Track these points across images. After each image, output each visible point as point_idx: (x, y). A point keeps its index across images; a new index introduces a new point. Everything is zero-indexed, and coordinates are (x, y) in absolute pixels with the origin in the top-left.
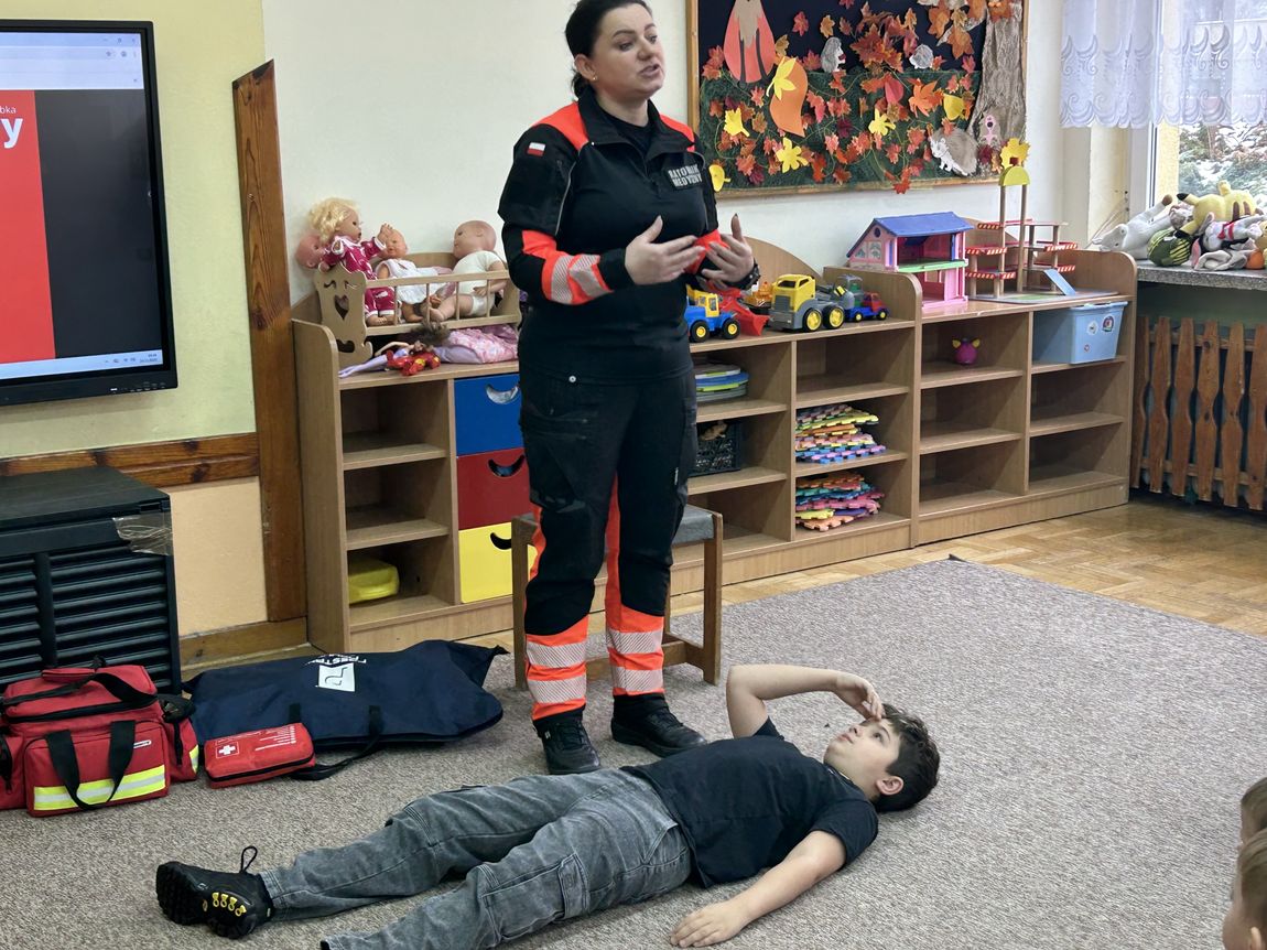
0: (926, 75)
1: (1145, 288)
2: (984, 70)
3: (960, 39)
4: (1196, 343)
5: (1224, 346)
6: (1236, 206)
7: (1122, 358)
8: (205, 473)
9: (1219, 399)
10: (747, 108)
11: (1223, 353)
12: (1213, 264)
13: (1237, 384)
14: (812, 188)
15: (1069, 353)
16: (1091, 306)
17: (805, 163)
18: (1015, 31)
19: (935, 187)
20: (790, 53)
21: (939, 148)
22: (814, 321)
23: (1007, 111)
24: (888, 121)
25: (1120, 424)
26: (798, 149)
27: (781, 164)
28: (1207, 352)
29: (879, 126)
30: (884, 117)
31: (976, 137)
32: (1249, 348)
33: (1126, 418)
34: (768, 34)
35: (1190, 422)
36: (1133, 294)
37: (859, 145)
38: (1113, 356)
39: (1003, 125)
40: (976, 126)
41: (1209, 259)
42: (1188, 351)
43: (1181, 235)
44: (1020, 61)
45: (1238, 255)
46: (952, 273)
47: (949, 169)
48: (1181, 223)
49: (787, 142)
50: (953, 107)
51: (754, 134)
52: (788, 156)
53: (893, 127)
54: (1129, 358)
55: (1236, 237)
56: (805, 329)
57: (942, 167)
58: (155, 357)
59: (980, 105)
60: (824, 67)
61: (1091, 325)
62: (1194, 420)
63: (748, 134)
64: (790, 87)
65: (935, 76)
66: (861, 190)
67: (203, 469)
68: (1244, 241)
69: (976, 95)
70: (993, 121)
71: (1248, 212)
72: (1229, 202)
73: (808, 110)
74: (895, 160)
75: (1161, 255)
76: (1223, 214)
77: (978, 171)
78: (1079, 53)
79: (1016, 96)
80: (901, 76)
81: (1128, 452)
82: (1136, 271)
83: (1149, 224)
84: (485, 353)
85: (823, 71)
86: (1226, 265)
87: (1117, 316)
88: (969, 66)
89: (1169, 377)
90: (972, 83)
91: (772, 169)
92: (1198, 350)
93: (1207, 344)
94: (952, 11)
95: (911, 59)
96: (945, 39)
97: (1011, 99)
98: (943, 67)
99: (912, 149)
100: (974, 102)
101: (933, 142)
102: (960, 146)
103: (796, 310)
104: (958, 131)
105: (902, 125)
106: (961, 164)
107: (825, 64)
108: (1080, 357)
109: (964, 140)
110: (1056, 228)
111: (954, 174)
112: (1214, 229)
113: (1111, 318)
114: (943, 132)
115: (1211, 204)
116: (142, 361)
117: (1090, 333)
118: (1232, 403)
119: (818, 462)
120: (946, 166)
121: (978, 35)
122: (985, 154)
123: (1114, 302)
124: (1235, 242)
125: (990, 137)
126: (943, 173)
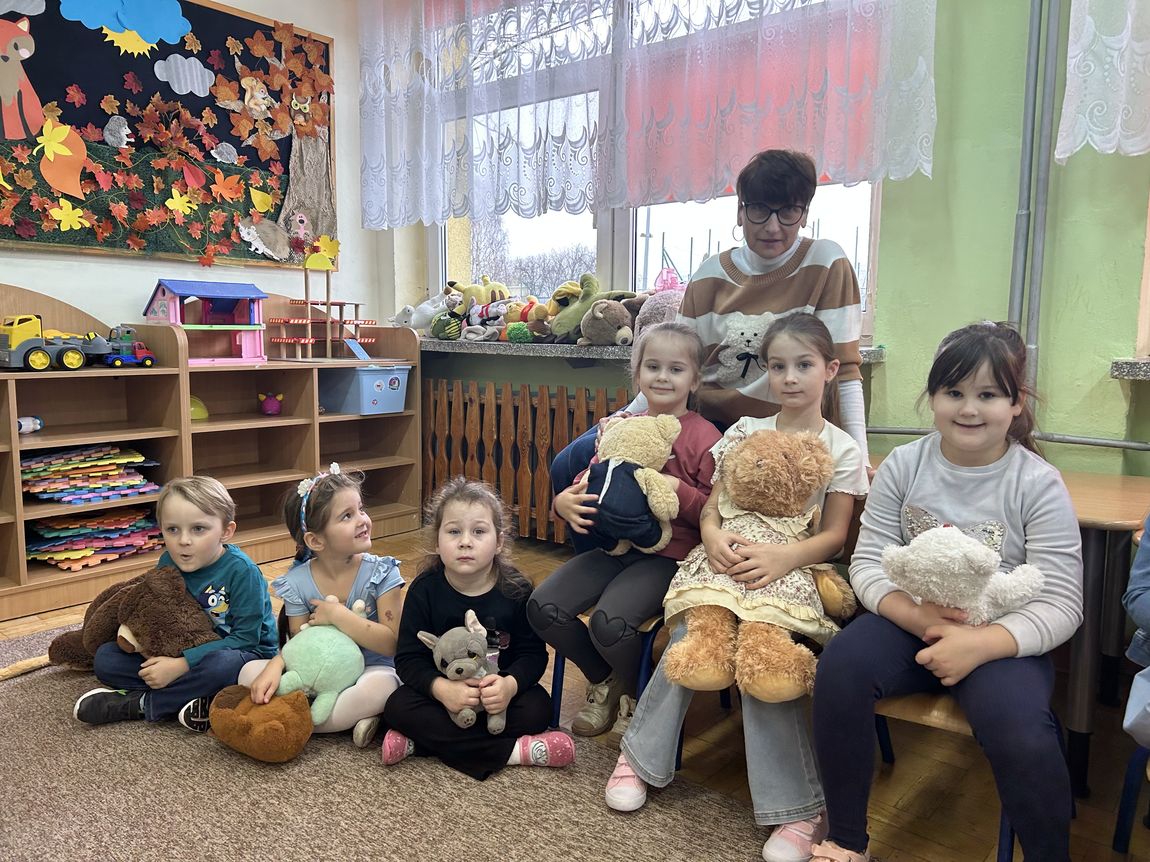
0: (228, 170)
1: (427, 357)
2: (292, 175)
3: (266, 143)
4: (464, 399)
5: (482, 402)
6: (493, 293)
7: (409, 412)
9: (481, 443)
10: (7, 163)
11: (482, 407)
12: (471, 336)
13: (491, 430)
14: (98, 250)
15: (358, 406)
16: (378, 368)
17: (87, 225)
18: (323, 148)
19: (246, 266)
20: (63, 120)
21: (248, 233)
22: (39, 360)
23: (318, 213)
24: (190, 202)
25: (413, 465)
26: (79, 212)
27: (59, 223)
28: (471, 406)
29: (179, 204)
30: (186, 198)
31: (288, 231)
32: (499, 401)
33: (416, 459)
34: (32, 99)
35: (462, 463)
36: (417, 361)
37: (153, 216)
38: (402, 410)
39: (315, 224)
40: (287, 221)
41: (470, 332)
42: (459, 407)
43: (453, 315)
44: (327, 172)
45: (490, 330)
46: (250, 335)
47: (260, 252)
48: (454, 306)
49: (63, 202)
50: (261, 201)
51: (18, 189)
52: (68, 217)
53: (196, 208)
54: (416, 412)
55: (491, 315)
56: (27, 368)
57: (252, 249)
59: (289, 205)
60: (107, 140)
61: (377, 383)
62: (465, 460)
63: (10, 188)
64: (65, 152)
65: (239, 171)
66: (160, 260)
68: (497, 318)
69: (284, 194)
70: (304, 218)
71: (502, 297)
72: (487, 290)
73: (88, 177)
74: (197, 235)
75: (439, 330)
76: (484, 299)
77: (291, 258)
78: (372, 169)
79: (325, 202)
80: (201, 165)
81: (420, 487)
82: (419, 343)
83: (434, 308)
85: (107, 144)
86: (481, 337)
87: (403, 378)
88: (277, 169)
89: (447, 427)
90: (281, 184)
91: (45, 226)
92: (465, 405)
93: (471, 400)
94: (256, 121)
95: (212, 152)
96: (250, 142)
97: (319, 203)
98: (247, 164)
99: (216, 229)
100: (283, 200)
101: (241, 228)
102: (271, 235)
103: (13, 348)
104: (267, 222)
105: (205, 207)
106: (273, 250)
107: (109, 138)
108: (369, 410)
109: (275, 230)
110: (357, 306)
111: (264, 257)
112: (477, 309)
113: (397, 379)
114: (251, 221)
115: (474, 291)
117: (377, 390)
118: (489, 447)
119: (70, 502)
120: (257, 249)
121: (285, 145)
122: (297, 245)
123: (399, 368)
124: (489, 319)
125: (302, 232)
126: (254, 255)
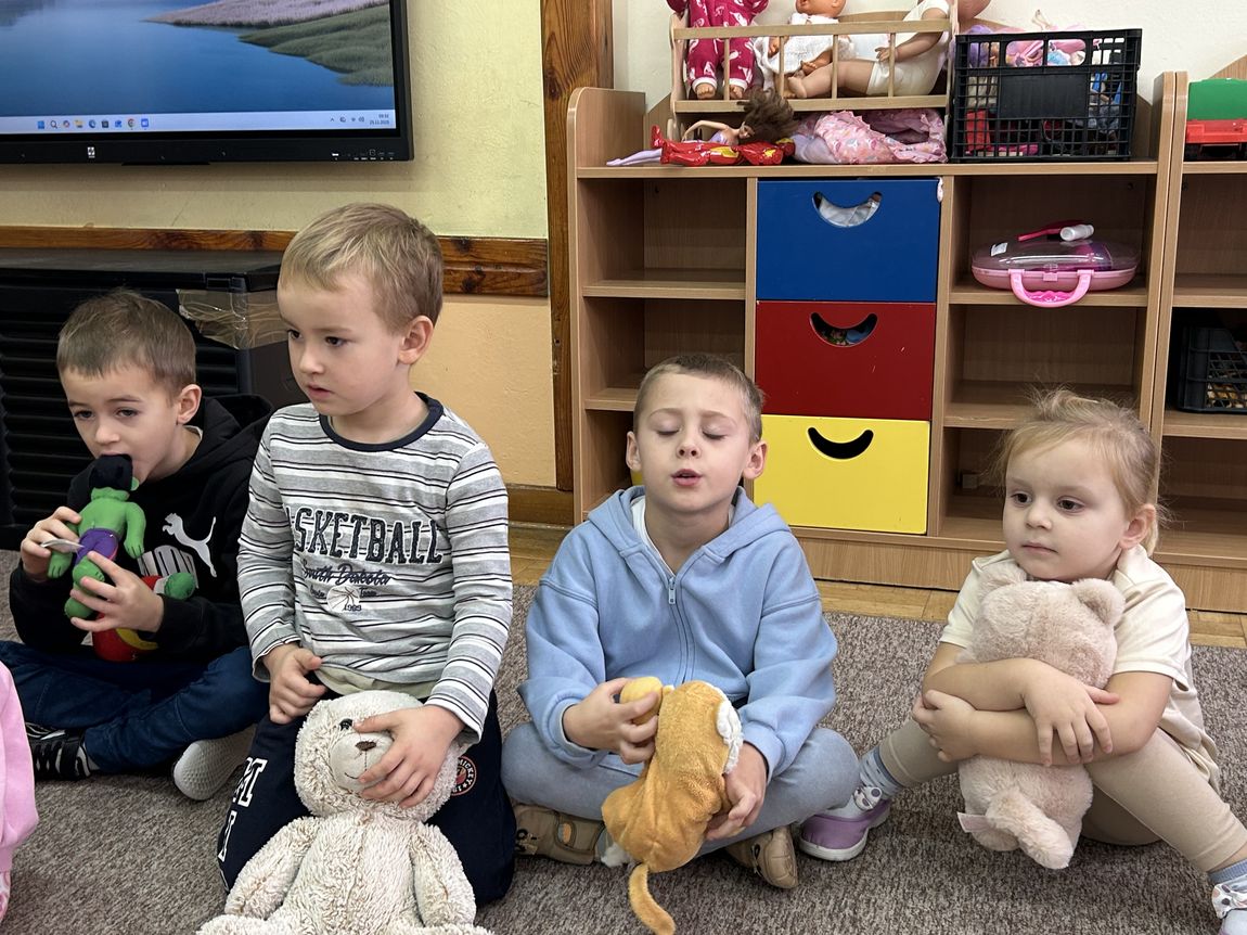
8: (478, 283)
58: (386, 119)
67: (476, 277)
84: (839, 145)
116: (372, 122)
